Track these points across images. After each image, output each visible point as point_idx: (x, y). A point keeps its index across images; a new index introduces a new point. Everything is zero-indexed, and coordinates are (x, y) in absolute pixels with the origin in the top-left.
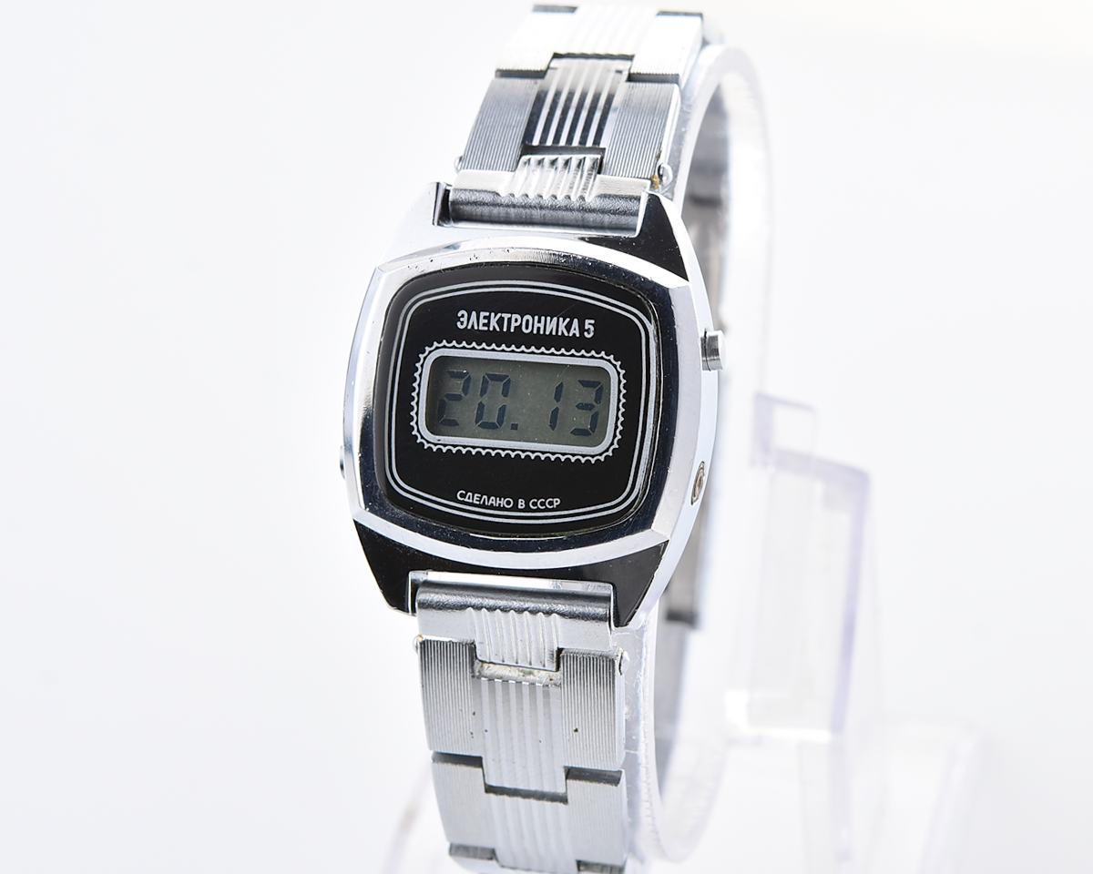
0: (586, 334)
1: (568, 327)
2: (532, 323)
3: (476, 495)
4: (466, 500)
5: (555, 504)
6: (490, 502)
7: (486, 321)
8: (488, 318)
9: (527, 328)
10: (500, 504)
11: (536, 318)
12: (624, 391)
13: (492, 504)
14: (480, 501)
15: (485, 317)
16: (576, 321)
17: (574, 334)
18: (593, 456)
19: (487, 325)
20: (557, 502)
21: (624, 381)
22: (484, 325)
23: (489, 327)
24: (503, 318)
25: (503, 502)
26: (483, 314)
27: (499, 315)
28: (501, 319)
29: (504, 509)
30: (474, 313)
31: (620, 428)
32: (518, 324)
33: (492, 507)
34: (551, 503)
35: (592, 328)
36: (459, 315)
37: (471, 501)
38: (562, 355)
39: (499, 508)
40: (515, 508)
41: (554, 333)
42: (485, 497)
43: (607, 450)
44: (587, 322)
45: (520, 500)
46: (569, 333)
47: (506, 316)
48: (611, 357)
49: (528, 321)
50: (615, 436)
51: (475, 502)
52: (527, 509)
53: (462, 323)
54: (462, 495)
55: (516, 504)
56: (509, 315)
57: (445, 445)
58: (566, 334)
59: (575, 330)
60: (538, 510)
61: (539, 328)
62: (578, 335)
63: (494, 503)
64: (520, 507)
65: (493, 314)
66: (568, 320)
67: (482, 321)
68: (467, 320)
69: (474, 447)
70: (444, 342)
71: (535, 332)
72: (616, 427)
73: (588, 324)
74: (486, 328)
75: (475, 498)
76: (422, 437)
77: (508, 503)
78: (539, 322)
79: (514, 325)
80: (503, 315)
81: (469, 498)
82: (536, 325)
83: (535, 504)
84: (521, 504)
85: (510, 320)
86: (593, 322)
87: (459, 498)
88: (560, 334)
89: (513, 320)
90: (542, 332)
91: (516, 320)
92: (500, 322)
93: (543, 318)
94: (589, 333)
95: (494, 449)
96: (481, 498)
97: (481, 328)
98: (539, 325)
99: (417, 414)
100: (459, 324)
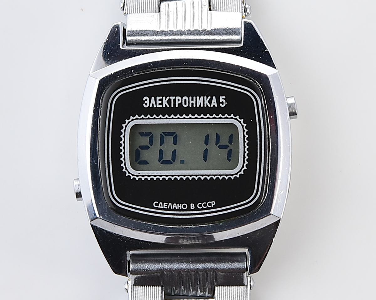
0: (221, 105)
1: (210, 102)
2: (189, 101)
3: (165, 203)
4: (159, 207)
5: (213, 205)
6: (174, 207)
7: (161, 102)
8: (162, 100)
9: (185, 104)
10: (179, 208)
11: (190, 98)
12: (247, 136)
13: (175, 208)
14: (167, 207)
15: (160, 100)
16: (214, 98)
17: (214, 106)
18: (232, 175)
19: (162, 104)
20: (213, 203)
21: (246, 130)
22: (160, 104)
23: (162, 105)
24: (171, 99)
25: (181, 206)
26: (158, 98)
27: (168, 98)
28: (170, 100)
29: (183, 210)
30: (153, 98)
31: (247, 157)
32: (180, 102)
33: (175, 210)
34: (210, 204)
35: (224, 101)
36: (144, 99)
37: (162, 207)
38: (208, 118)
39: (179, 210)
40: (189, 209)
41: (202, 106)
42: (170, 204)
43: (240, 171)
44: (221, 98)
45: (191, 204)
46: (211, 105)
47: (172, 98)
48: (238, 117)
49: (185, 100)
50: (244, 162)
51: (164, 208)
52: (196, 209)
53: (146, 104)
54: (156, 204)
55: (189, 206)
56: (174, 98)
57: (143, 176)
58: (209, 106)
59: (214, 103)
60: (203, 209)
61: (192, 104)
62: (216, 106)
63: (176, 207)
64: (191, 208)
65: (164, 98)
66: (209, 97)
67: (158, 102)
68: (149, 102)
69: (161, 176)
70: (137, 116)
71: (190, 106)
72: (244, 157)
73: (222, 99)
74: (161, 106)
75: (164, 205)
76: (129, 173)
77: (185, 206)
78: (192, 100)
79: (177, 103)
80: (171, 98)
81: (161, 206)
82: (191, 102)
83: (200, 206)
84: (192, 206)
85: (175, 100)
86: (224, 97)
87: (155, 206)
88: (205, 106)
89: (177, 100)
90: (194, 106)
91: (179, 100)
92: (169, 102)
93: (194, 98)
94: (223, 104)
95: (173, 176)
96: (168, 205)
97: (158, 106)
98: (192, 102)
99: (124, 159)
100: (144, 105)
